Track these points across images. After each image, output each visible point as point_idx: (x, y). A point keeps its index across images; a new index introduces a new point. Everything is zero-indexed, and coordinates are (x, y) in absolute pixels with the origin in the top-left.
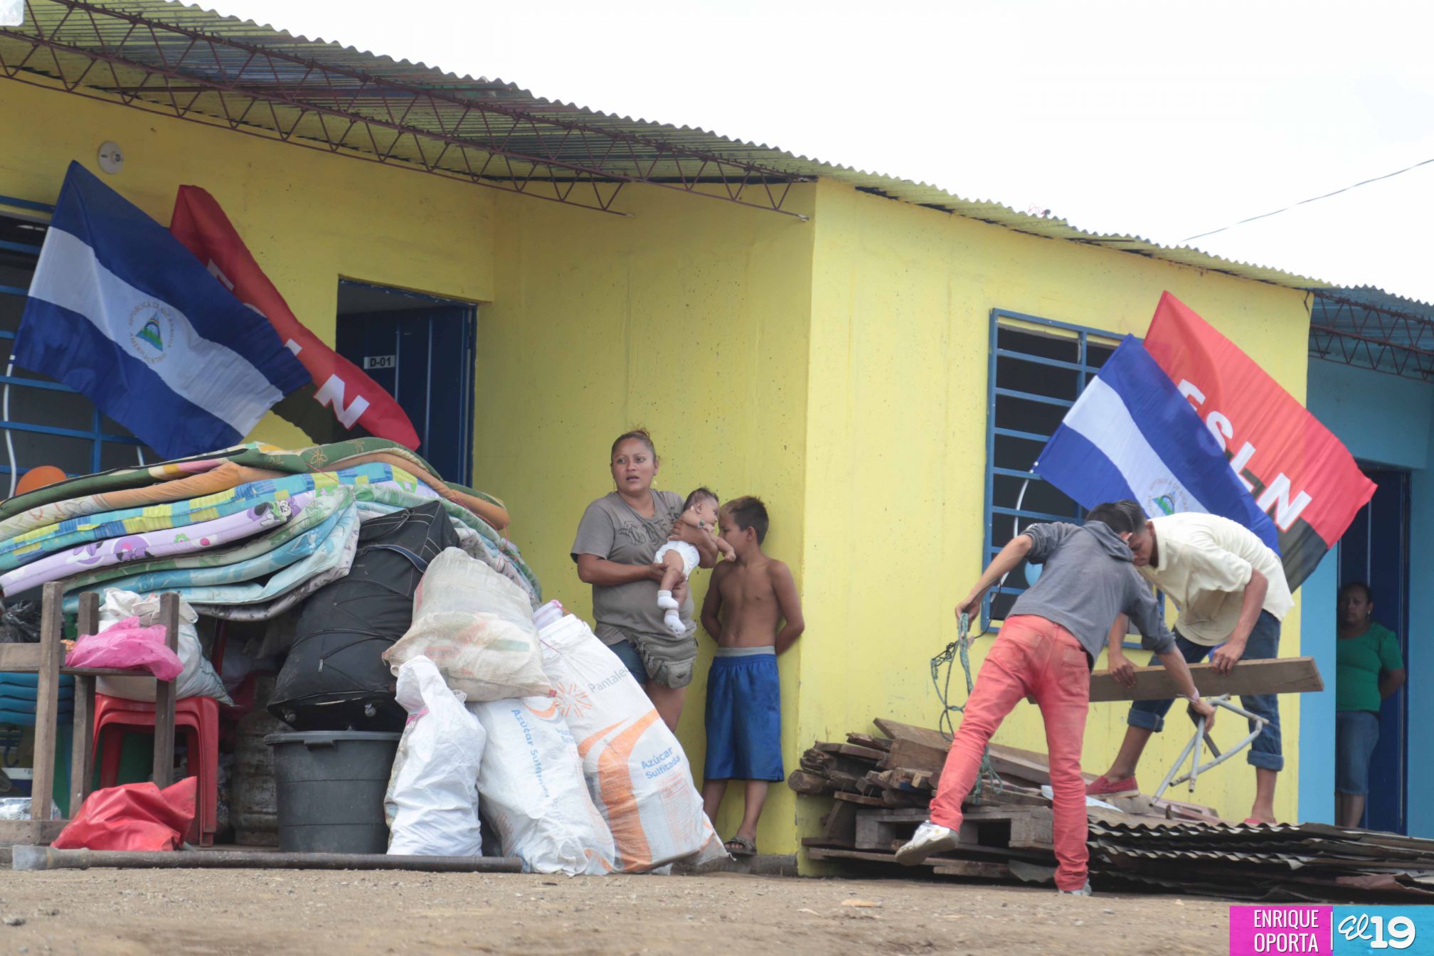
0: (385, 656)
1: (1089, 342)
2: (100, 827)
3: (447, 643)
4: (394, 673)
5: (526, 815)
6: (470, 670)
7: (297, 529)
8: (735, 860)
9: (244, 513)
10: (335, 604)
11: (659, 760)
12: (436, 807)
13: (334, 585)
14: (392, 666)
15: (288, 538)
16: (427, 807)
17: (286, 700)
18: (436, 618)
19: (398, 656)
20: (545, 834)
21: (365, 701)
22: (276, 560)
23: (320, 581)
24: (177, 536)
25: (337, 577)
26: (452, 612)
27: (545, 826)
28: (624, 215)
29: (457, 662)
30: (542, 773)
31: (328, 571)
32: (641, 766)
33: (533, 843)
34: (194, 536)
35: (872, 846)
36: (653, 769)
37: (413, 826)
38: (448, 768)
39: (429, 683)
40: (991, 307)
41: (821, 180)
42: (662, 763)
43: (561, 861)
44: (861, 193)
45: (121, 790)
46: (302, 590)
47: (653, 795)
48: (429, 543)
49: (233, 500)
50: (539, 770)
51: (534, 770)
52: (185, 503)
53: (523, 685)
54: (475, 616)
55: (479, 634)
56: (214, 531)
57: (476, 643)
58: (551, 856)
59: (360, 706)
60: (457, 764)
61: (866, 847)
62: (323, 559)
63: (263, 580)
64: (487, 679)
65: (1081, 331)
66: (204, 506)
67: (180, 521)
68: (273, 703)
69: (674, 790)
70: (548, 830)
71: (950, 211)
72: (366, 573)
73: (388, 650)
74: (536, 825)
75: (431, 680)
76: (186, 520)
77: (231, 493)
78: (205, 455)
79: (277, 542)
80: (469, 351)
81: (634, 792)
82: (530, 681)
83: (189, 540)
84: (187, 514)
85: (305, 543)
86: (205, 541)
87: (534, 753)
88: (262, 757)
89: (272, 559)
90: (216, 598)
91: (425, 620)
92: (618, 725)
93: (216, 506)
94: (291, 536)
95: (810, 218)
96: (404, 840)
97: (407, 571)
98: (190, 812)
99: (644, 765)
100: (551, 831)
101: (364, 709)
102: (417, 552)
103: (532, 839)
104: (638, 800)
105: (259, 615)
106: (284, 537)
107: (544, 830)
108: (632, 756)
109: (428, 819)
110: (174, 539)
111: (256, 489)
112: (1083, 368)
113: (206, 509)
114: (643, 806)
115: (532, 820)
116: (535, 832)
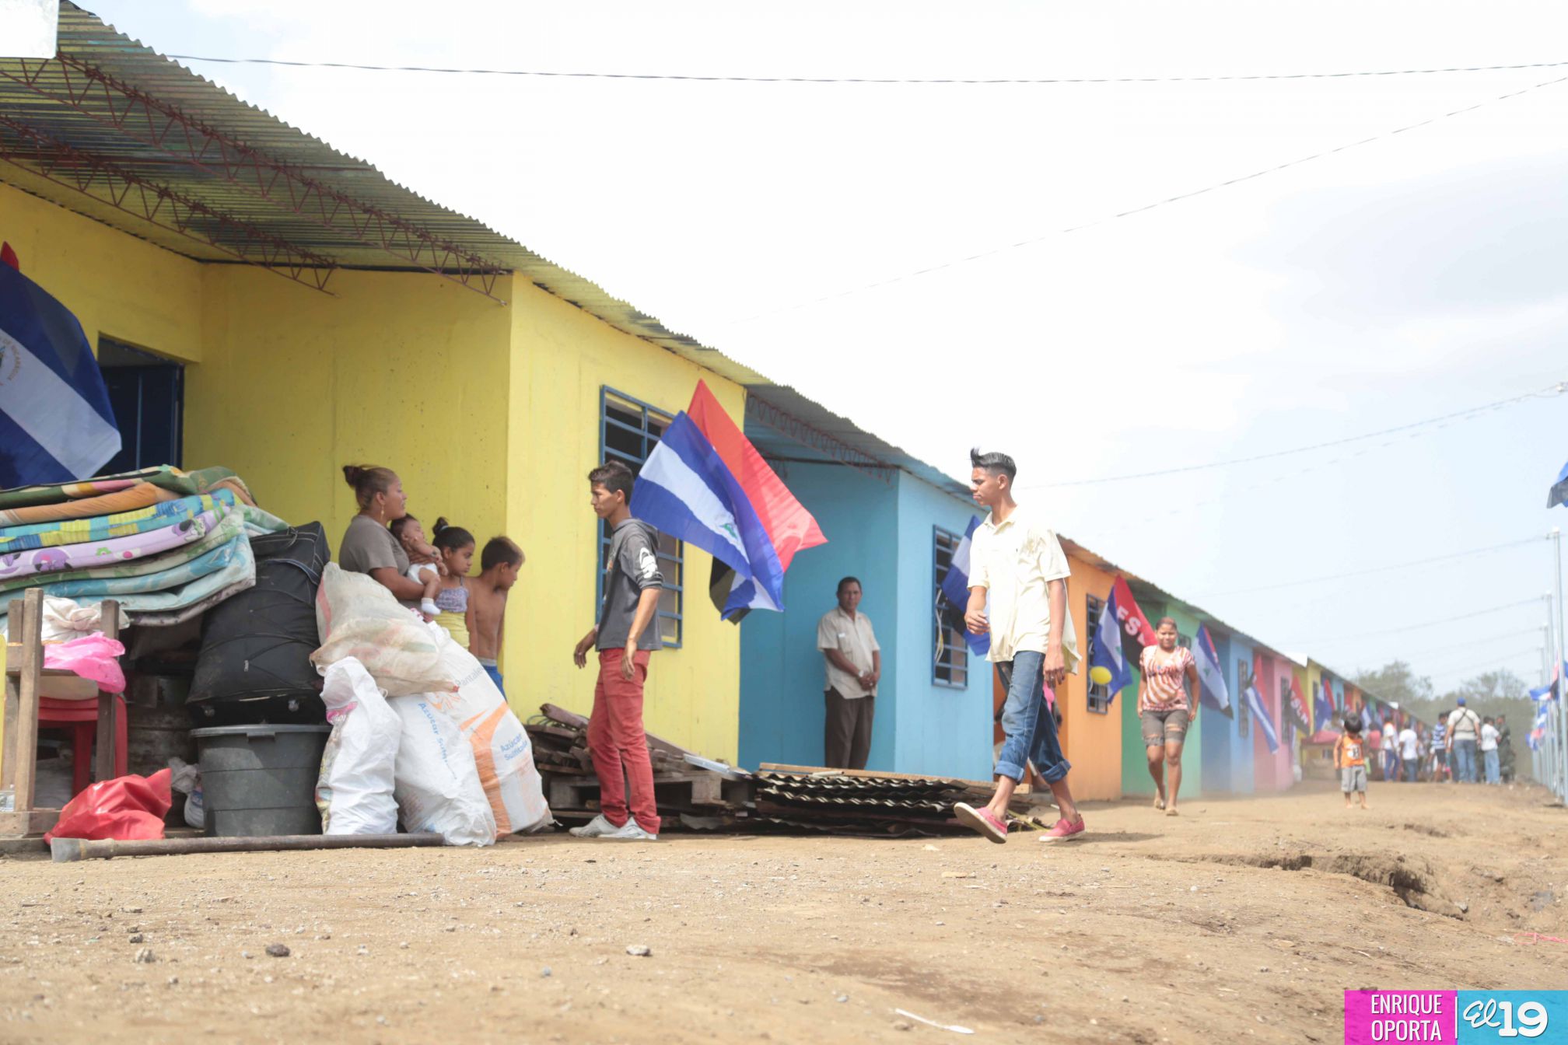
0: (313, 657)
1: (649, 417)
2: (104, 817)
3: (369, 646)
4: (321, 673)
5: (442, 795)
6: (388, 669)
7: (214, 544)
8: (561, 825)
9: (170, 528)
10: (251, 611)
11: (513, 744)
12: (370, 791)
13: (243, 595)
14: (318, 667)
15: (204, 551)
16: (364, 792)
17: (209, 697)
18: (358, 623)
19: (325, 657)
20: (458, 812)
21: (289, 698)
22: (194, 571)
23: (231, 591)
24: (100, 550)
25: (246, 587)
26: (370, 618)
27: (459, 804)
28: (332, 294)
29: (378, 662)
30: (448, 758)
31: (240, 582)
32: (500, 749)
33: (445, 820)
34: (116, 550)
35: (567, 806)
36: (509, 752)
37: (353, 808)
38: (381, 756)
39: (360, 682)
40: (601, 384)
41: (516, 273)
42: (516, 747)
43: (473, 834)
44: (536, 287)
45: (120, 783)
46: (214, 598)
47: (512, 774)
48: (316, 559)
49: (154, 517)
50: (445, 756)
51: (442, 756)
52: (104, 519)
53: (432, 682)
54: (389, 622)
55: (395, 638)
56: (137, 546)
57: (393, 646)
58: (463, 830)
59: (285, 703)
60: (388, 752)
61: (561, 806)
62: (238, 571)
63: (175, 590)
64: (402, 676)
65: (645, 407)
66: (124, 522)
67: (97, 537)
68: (194, 700)
69: (526, 769)
70: (460, 808)
71: (580, 307)
72: (272, 584)
73: (316, 652)
74: (450, 804)
75: (362, 679)
76: (104, 536)
77: (153, 510)
78: (118, 475)
79: (194, 555)
80: (177, 404)
81: (497, 772)
82: (438, 679)
83: (110, 553)
84: (105, 529)
85: (222, 556)
86: (128, 554)
87: (440, 741)
88: (148, 748)
89: (191, 571)
90: (131, 605)
91: (349, 625)
92: (483, 713)
93: (137, 522)
94: (207, 550)
95: (508, 303)
96: (345, 821)
97: (304, 582)
98: (168, 801)
99: (503, 749)
100: (464, 809)
101: (288, 704)
102: (309, 565)
103: (444, 816)
104: (500, 778)
105: (170, 621)
106: (200, 551)
107: (457, 808)
108: (493, 742)
109: (365, 801)
110: (96, 552)
111: (177, 507)
112: (647, 435)
113: (126, 525)
114: (503, 784)
115: (448, 799)
116: (448, 810)
